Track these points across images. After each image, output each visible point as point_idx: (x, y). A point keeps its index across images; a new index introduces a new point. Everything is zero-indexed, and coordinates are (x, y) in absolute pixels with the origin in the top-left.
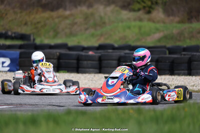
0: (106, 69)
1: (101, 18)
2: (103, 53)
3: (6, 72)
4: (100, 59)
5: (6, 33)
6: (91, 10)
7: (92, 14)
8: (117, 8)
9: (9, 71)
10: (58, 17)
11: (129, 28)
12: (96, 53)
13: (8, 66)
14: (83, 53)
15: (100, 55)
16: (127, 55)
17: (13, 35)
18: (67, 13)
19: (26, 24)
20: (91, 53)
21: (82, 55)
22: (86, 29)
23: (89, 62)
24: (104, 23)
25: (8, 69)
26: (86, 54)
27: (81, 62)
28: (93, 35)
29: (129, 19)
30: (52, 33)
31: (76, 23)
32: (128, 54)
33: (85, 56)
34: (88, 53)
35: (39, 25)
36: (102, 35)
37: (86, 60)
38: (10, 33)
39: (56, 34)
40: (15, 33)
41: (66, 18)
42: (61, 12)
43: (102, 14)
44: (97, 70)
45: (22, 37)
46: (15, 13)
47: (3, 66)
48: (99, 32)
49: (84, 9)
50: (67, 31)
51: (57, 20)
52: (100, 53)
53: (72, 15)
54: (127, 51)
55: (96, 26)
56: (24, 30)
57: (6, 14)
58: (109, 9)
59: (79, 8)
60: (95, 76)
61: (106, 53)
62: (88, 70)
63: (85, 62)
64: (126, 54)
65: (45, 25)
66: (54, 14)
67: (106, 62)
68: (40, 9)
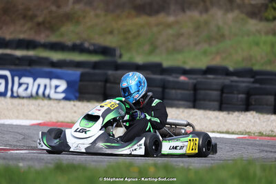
0: (202, 102)
1: (219, 28)
2: (199, 80)
3: (60, 100)
4: (195, 88)
5: (82, 44)
6: (205, 17)
7: (206, 23)
8: (243, 16)
9: (65, 99)
10: (157, 25)
11: (257, 44)
12: (190, 79)
13: (63, 92)
14: (170, 78)
15: (195, 81)
16: (234, 84)
17: (92, 48)
18: (171, 19)
19: (111, 32)
20: (182, 78)
21: (169, 81)
22: (196, 44)
23: (179, 91)
24: (223, 36)
25: (63, 95)
26: (176, 79)
27: (167, 90)
28: (205, 53)
29: (259, 32)
30: (147, 48)
31: (182, 35)
32: (236, 82)
33: (173, 82)
34: (177, 77)
35: (130, 35)
36: (218, 53)
37: (174, 88)
38: (86, 45)
39: (154, 49)
40: (94, 45)
41: (169, 26)
42: (162, 17)
43: (221, 24)
44: (190, 104)
45: (105, 51)
46: (97, 16)
47: (56, 92)
48: (214, 49)
49: (195, 14)
50: (170, 45)
51: (155, 29)
52: (196, 79)
53: (177, 22)
54: (235, 78)
55: (209, 39)
56: (109, 41)
57: (84, 17)
58: (230, 16)
59: (189, 13)
60: (183, 112)
61: (204, 80)
62: (176, 102)
63: (173, 91)
64: (232, 81)
65: (139, 35)
66: (152, 20)
67: (202, 92)
68: (133, 13)
